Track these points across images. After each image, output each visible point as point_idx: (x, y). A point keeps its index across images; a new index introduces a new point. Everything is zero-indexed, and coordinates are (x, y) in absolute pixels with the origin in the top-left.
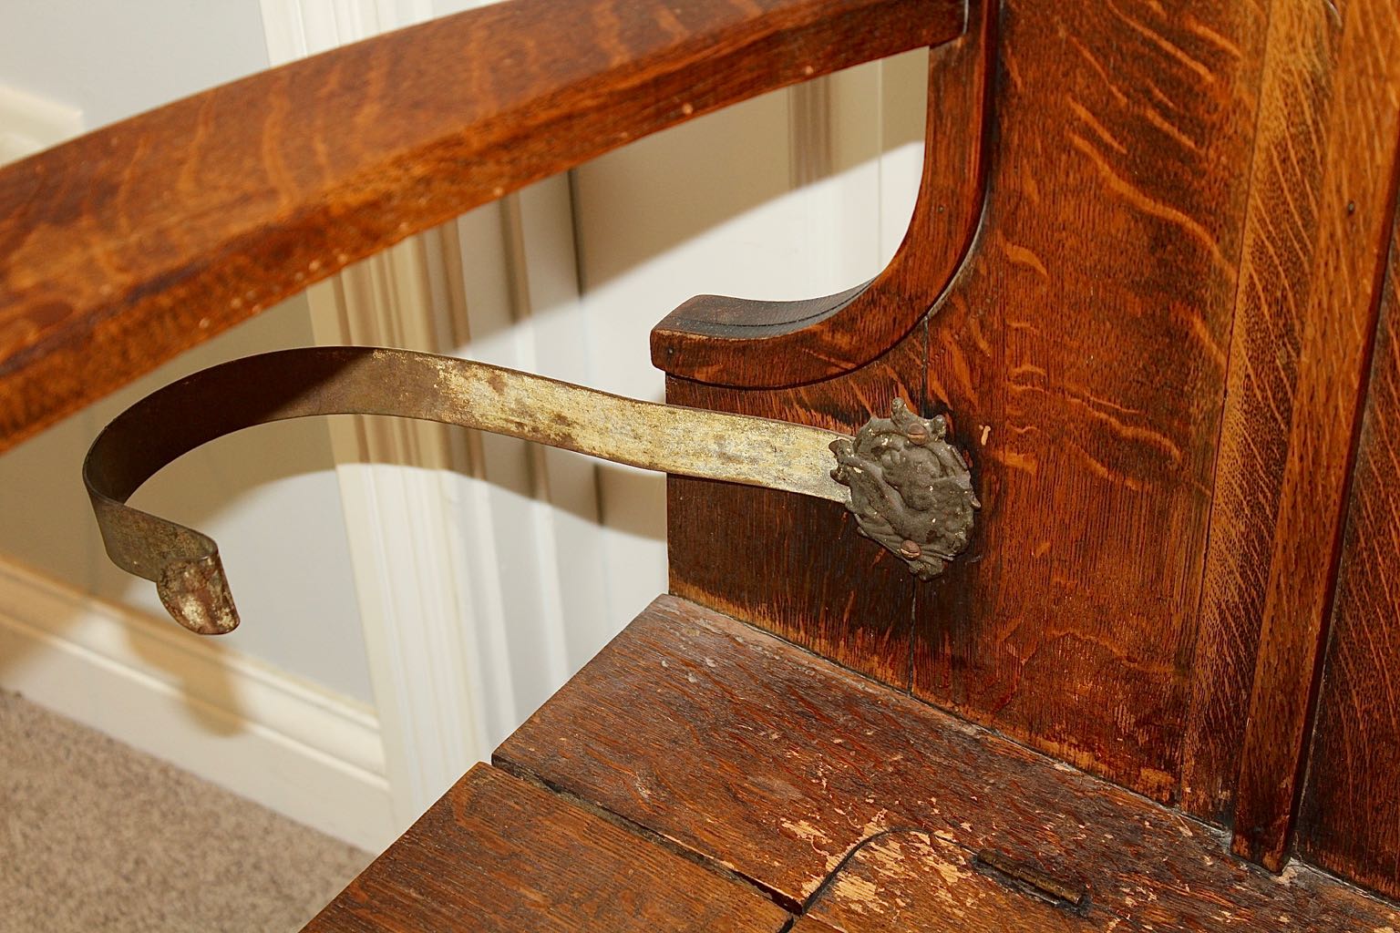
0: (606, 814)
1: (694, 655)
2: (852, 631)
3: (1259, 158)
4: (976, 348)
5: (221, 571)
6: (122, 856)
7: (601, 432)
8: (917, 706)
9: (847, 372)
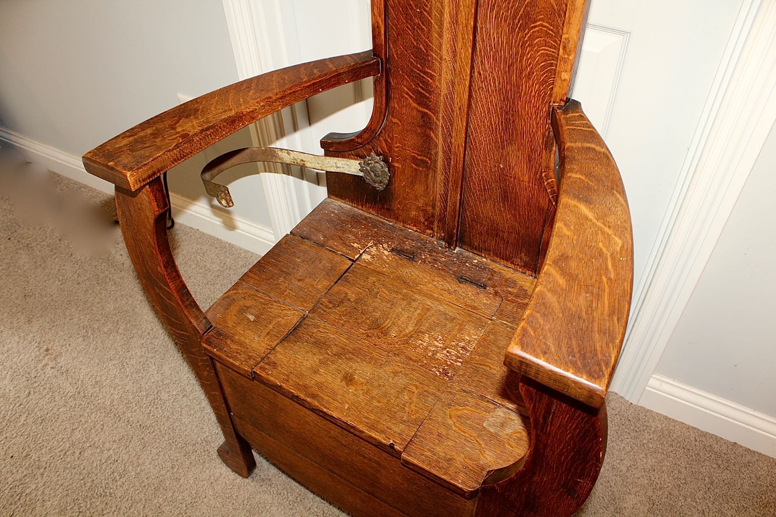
0: (314, 244)
1: (333, 210)
2: (366, 204)
3: (442, 98)
4: (387, 141)
5: (229, 193)
6: (221, 263)
7: (311, 163)
8: (380, 219)
9: (361, 147)
